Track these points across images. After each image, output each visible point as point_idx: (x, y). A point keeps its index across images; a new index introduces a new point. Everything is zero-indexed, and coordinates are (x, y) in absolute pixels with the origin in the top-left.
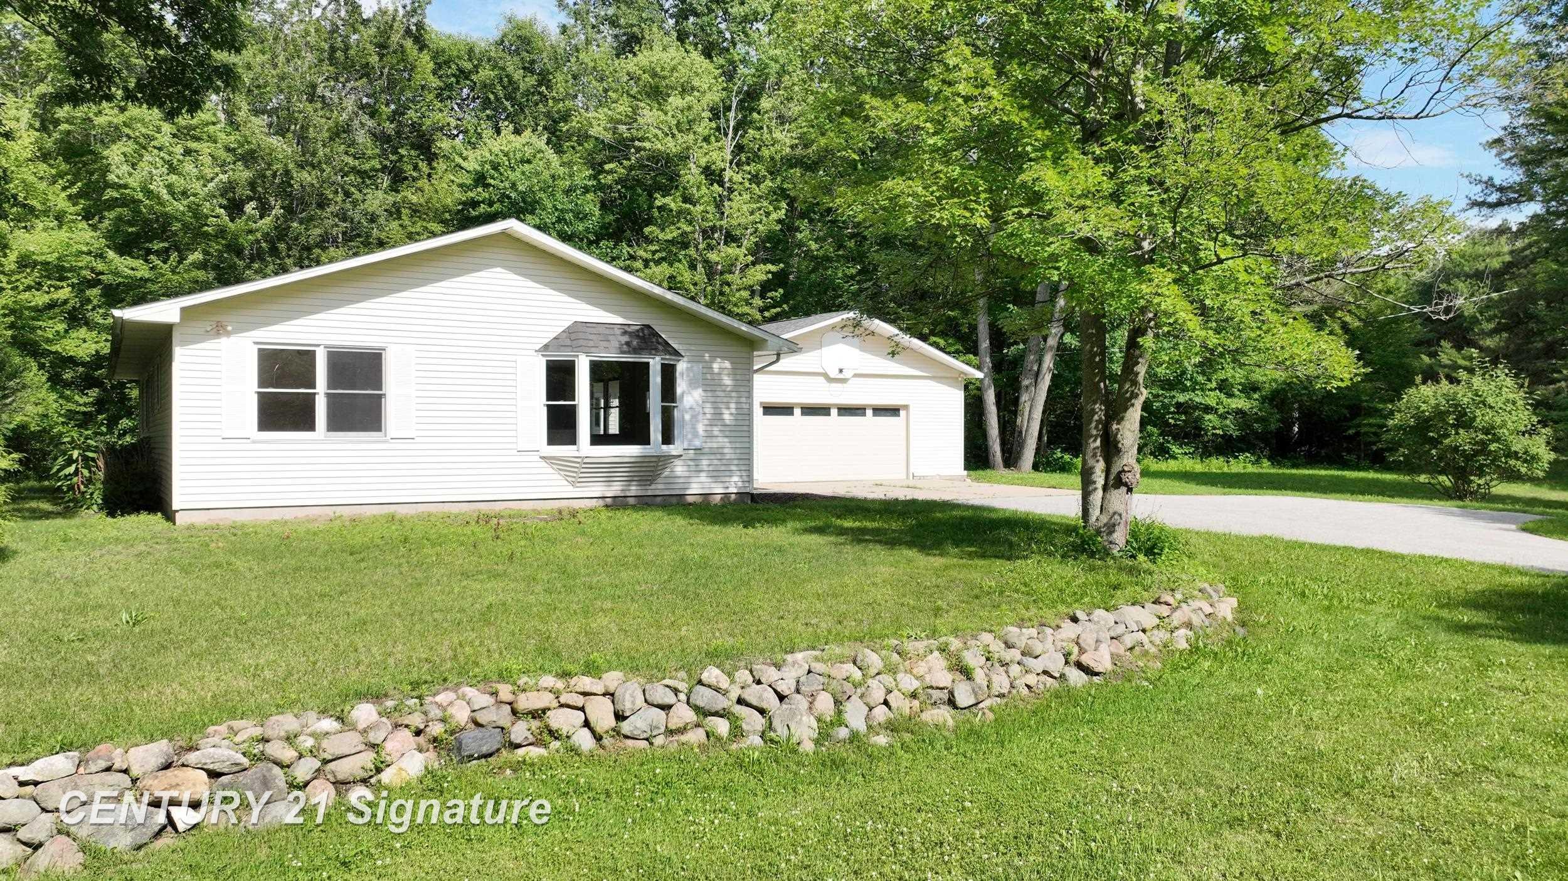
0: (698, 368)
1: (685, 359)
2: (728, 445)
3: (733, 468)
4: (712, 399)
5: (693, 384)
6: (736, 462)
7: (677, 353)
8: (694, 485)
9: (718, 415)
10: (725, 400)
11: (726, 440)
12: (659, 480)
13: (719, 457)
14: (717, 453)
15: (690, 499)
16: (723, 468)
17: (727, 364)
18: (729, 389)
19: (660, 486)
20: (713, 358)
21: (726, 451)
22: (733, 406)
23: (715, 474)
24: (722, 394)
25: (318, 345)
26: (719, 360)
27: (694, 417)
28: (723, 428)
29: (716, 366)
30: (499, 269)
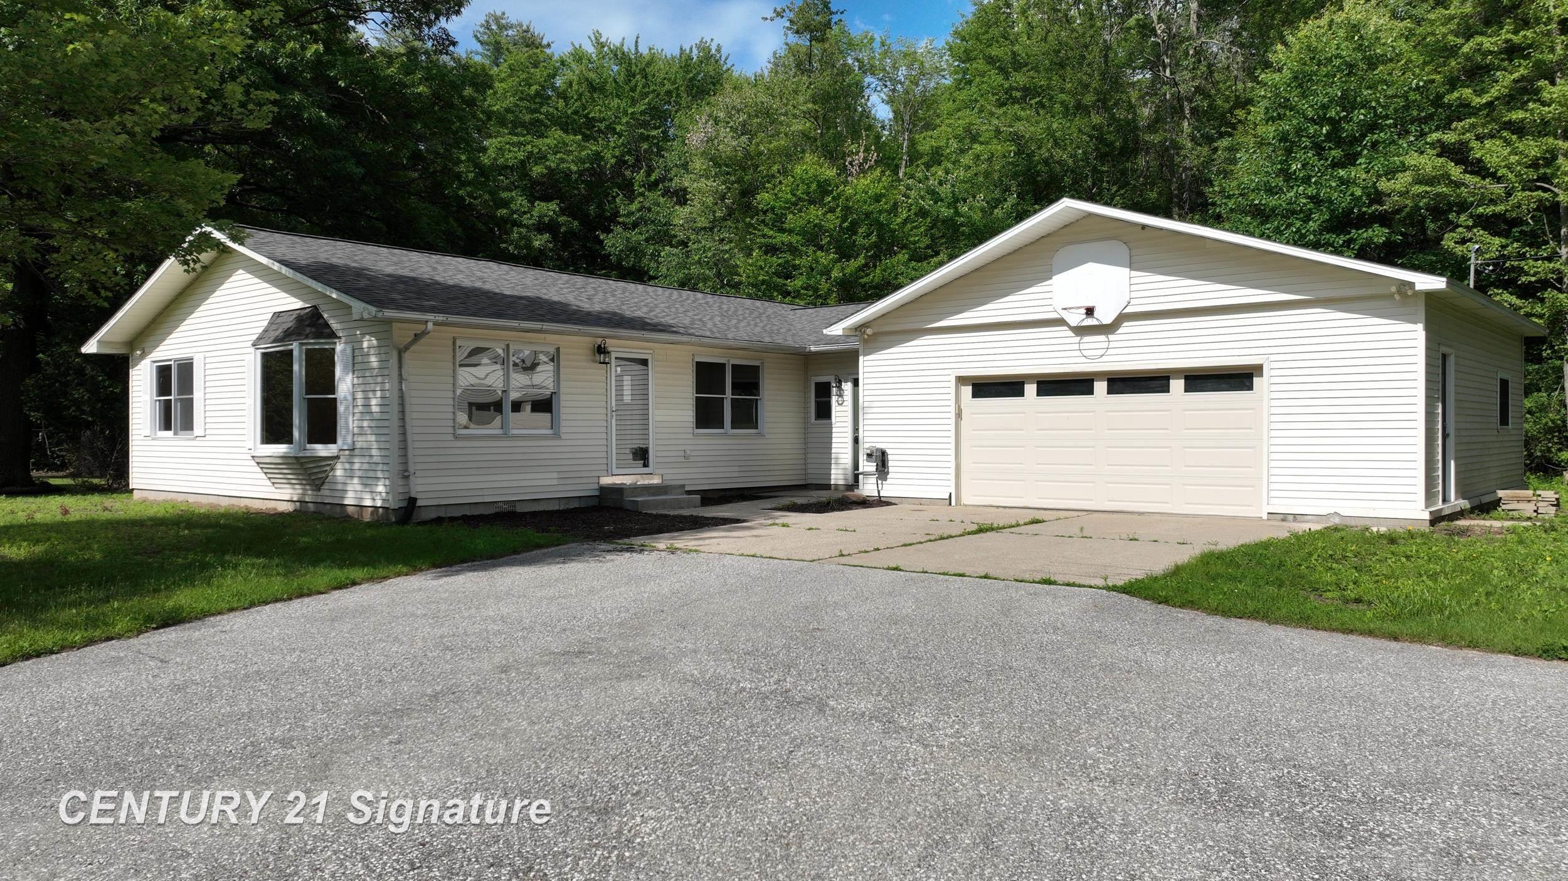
0: (349, 351)
1: (343, 340)
2: (375, 446)
3: (379, 474)
4: (362, 388)
5: (345, 370)
6: (380, 467)
7: (333, 335)
8: (350, 494)
9: (367, 406)
10: (372, 387)
11: (373, 438)
12: (325, 487)
13: (367, 460)
14: (366, 452)
15: (350, 510)
16: (371, 474)
17: (375, 342)
18: (375, 372)
19: (327, 493)
20: (364, 335)
21: (374, 452)
22: (379, 394)
23: (365, 481)
24: (370, 380)
25: (170, 360)
26: (368, 337)
27: (347, 408)
28: (373, 424)
29: (365, 345)
30: (241, 271)
